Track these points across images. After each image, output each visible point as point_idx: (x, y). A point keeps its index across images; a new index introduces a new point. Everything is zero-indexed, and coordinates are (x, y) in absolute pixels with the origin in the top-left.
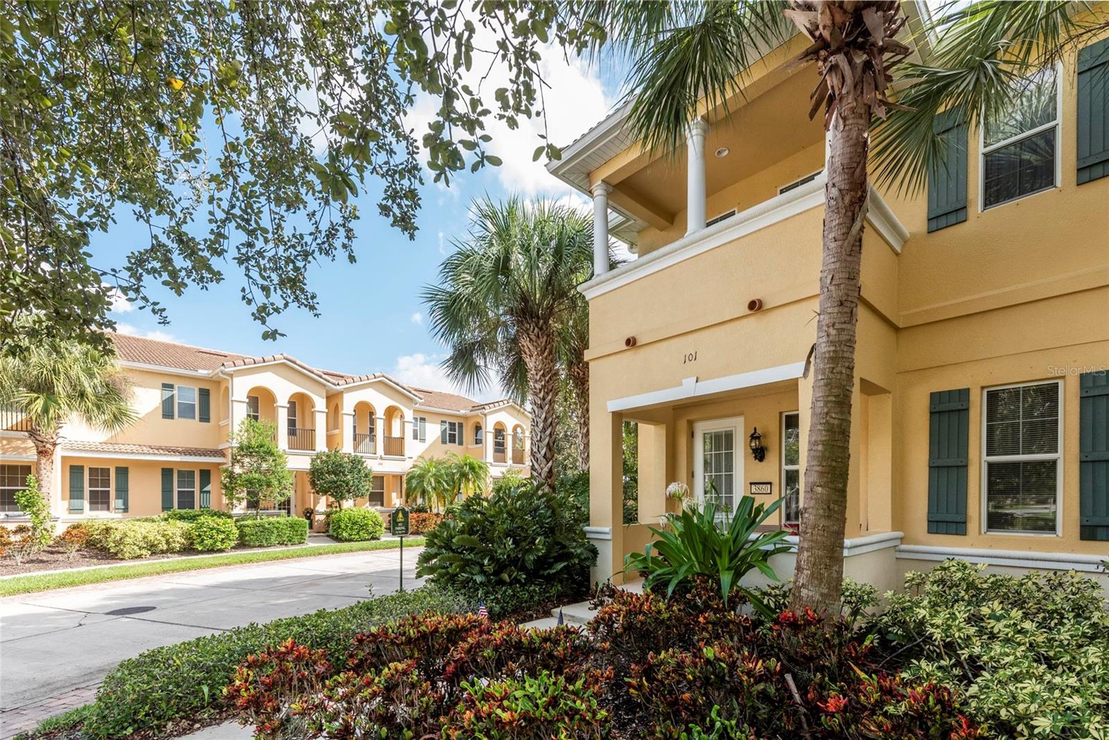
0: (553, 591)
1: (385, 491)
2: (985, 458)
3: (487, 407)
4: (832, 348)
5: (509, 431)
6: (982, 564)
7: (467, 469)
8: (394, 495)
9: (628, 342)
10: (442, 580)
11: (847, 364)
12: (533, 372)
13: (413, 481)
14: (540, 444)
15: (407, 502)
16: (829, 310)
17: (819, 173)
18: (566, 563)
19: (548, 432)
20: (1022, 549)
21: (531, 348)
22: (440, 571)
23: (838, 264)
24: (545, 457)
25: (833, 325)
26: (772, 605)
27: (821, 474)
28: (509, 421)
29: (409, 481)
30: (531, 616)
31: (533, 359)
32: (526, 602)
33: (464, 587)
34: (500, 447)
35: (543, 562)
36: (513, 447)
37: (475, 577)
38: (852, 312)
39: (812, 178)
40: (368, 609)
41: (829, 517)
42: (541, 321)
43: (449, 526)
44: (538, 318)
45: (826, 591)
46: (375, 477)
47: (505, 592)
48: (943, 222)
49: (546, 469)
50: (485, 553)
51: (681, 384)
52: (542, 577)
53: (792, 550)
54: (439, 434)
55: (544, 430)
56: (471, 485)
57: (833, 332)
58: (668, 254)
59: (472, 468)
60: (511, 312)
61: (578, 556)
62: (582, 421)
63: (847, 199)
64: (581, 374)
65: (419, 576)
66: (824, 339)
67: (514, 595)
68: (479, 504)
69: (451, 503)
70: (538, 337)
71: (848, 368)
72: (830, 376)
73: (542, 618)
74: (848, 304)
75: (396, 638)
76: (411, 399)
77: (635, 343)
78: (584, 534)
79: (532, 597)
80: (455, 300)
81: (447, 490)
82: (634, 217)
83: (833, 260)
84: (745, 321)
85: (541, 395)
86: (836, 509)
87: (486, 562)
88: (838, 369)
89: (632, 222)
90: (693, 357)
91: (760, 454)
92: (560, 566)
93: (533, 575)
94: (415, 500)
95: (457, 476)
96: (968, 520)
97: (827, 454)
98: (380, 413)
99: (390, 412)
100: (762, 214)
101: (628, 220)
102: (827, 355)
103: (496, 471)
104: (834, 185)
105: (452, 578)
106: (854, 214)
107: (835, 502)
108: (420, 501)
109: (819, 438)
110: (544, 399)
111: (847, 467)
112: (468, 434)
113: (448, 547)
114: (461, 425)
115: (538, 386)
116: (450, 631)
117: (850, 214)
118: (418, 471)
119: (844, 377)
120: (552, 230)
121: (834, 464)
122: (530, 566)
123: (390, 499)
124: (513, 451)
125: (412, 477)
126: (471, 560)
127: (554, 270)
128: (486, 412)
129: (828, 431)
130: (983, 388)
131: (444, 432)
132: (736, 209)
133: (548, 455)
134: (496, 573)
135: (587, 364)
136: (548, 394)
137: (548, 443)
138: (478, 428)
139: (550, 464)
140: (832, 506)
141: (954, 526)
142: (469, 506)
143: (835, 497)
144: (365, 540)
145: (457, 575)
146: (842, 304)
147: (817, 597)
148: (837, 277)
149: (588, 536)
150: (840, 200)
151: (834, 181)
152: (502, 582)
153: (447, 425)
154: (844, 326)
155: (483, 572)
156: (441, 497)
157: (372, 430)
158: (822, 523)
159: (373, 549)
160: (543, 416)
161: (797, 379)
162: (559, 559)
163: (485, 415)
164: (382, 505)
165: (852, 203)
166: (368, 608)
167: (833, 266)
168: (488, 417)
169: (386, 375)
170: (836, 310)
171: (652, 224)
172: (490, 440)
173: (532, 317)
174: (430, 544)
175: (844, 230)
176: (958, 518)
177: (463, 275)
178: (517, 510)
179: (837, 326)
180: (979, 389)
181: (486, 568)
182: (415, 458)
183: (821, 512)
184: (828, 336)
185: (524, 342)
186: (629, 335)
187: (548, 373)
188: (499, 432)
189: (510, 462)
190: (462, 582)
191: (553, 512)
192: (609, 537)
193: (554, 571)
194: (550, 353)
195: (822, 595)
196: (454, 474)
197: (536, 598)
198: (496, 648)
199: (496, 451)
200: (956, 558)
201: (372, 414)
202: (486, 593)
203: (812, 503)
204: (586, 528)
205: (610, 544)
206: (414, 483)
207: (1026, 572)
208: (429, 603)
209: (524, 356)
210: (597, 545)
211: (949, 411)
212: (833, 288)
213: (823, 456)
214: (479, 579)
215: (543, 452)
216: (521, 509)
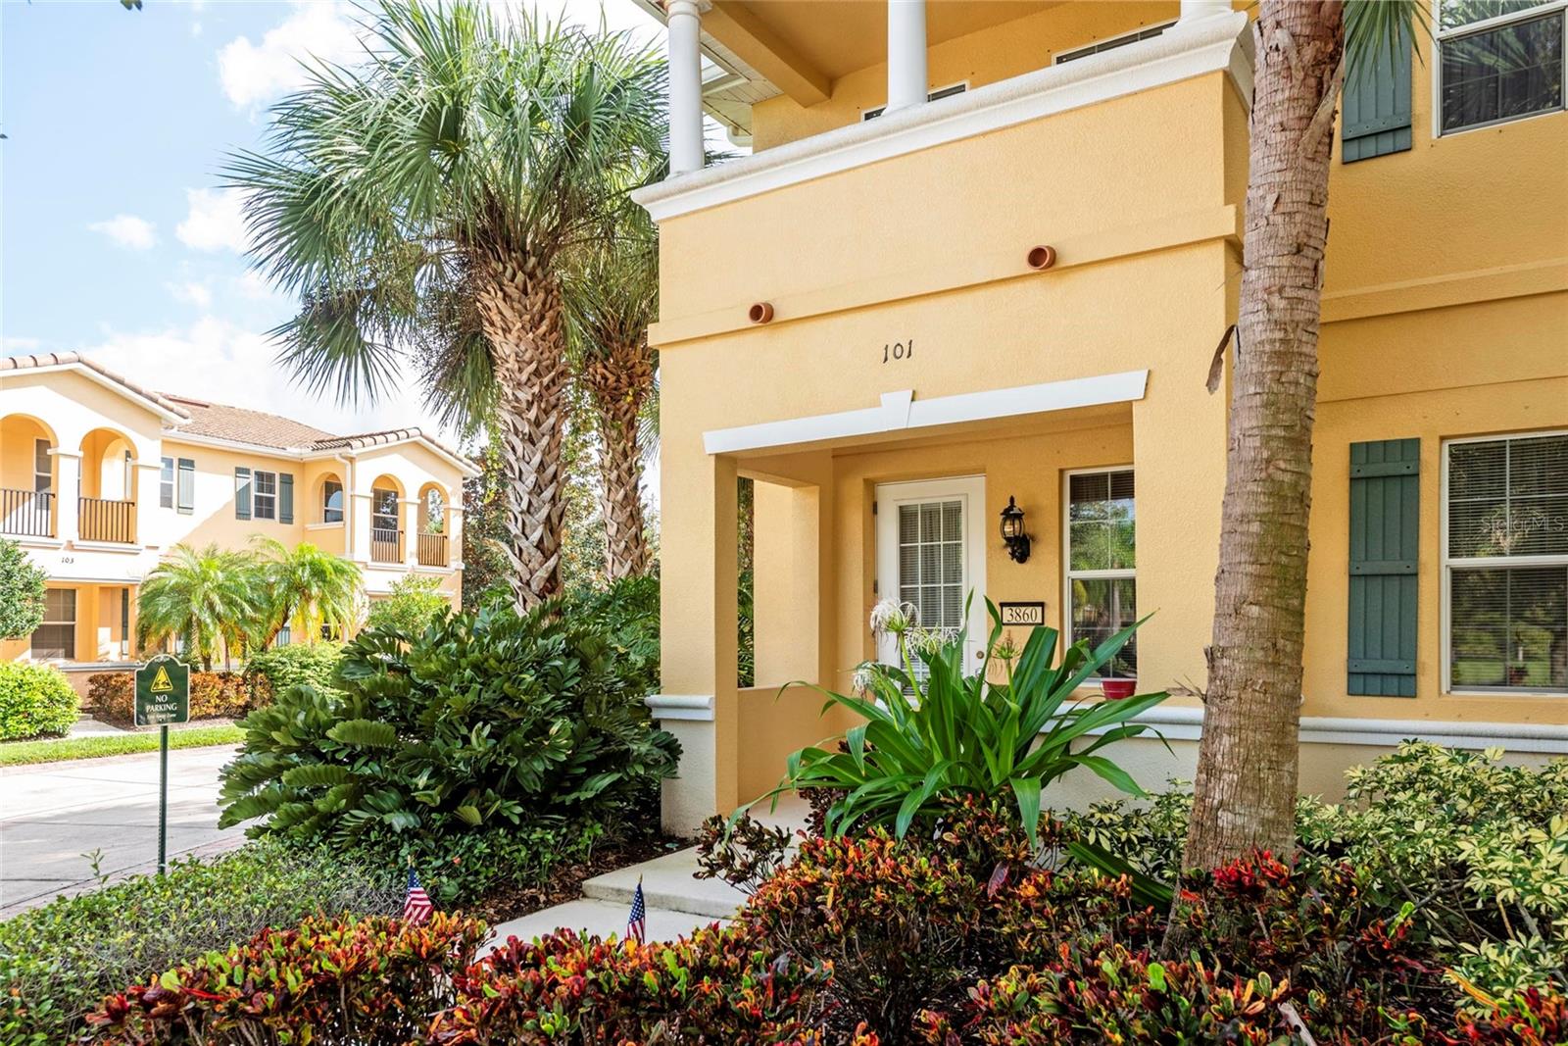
0: (585, 840)
1: (78, 623)
2: (1448, 561)
3: (355, 443)
4: (1278, 335)
5: (410, 496)
6: (1493, 750)
7: (304, 575)
8: (104, 634)
9: (756, 312)
10: (295, 829)
11: (1307, 368)
12: (512, 364)
13: (162, 599)
14: (528, 519)
15: (141, 647)
16: (1271, 262)
17: (1172, 24)
18: (616, 776)
19: (547, 494)
20: (1514, 721)
21: (508, 313)
22: (285, 806)
23: (1289, 176)
24: (539, 546)
25: (1281, 290)
26: (1106, 845)
27: (1258, 579)
28: (410, 476)
29: (149, 600)
30: (534, 899)
31: (512, 338)
32: (521, 868)
33: (358, 844)
34: (385, 529)
35: (561, 778)
36: (420, 529)
37: (387, 818)
38: (1316, 268)
39: (1157, 32)
40: (92, 916)
41: (1276, 665)
42: (533, 260)
43: (310, 700)
44: (525, 253)
45: (1270, 814)
46: (51, 592)
47: (470, 848)
48: (1370, 147)
49: (542, 574)
50: (417, 760)
51: (876, 404)
52: (560, 808)
53: (1144, 734)
54: (229, 496)
55: (538, 489)
56: (313, 609)
57: (1278, 303)
58: (847, 144)
59: (318, 573)
60: (461, 234)
61: (641, 759)
62: (614, 475)
63: (1308, 53)
64: (612, 379)
65: (228, 821)
66: (1262, 316)
67: (491, 855)
68: (389, 648)
69: (264, 649)
70: (525, 292)
71: (1309, 374)
72: (1275, 388)
73: (561, 901)
74: (1309, 252)
75: (247, 999)
76: (157, 417)
77: (770, 316)
78: (645, 710)
79: (536, 856)
80: (317, 192)
81: (254, 621)
82: (752, 72)
83: (1278, 165)
84: (1019, 286)
85: (532, 414)
86: (1289, 648)
87: (422, 781)
88: (1291, 376)
89: (743, 81)
90: (902, 351)
91: (1021, 548)
92: (602, 782)
93: (539, 806)
94: (162, 645)
95: (278, 591)
96: (1419, 671)
97: (1270, 541)
98: (68, 442)
99: (97, 445)
100: (1055, 86)
101: (733, 76)
102: (1268, 348)
103: (379, 580)
104: (1278, 24)
105: (327, 825)
106: (1320, 83)
107: (1287, 635)
108: (175, 646)
109: (1253, 509)
110: (537, 423)
111: (1304, 563)
112: (307, 498)
113: (308, 749)
114: (288, 480)
115: (525, 395)
116: (397, 965)
117: (1312, 82)
118: (172, 579)
119: (1302, 391)
120: (565, 70)
121: (1284, 559)
122: (533, 786)
123: (92, 643)
124: (421, 537)
125: (157, 593)
126: (373, 777)
127: (570, 154)
128: (353, 453)
129: (1271, 494)
130: (1442, 439)
131: (242, 495)
132: (967, 83)
133: (548, 543)
134: (449, 804)
135: (656, 353)
136: (546, 412)
137: (549, 517)
138: (332, 487)
139: (552, 562)
140: (1281, 642)
141: (1395, 680)
142: (363, 653)
143: (1285, 626)
144: (23, 738)
145: (337, 815)
146: (1299, 251)
147: (1254, 827)
148: (1286, 198)
149: (655, 715)
150: (1293, 54)
151: (1280, 17)
152: (462, 827)
153: (252, 479)
154: (1302, 293)
155: (410, 805)
156: (235, 635)
157: (43, 483)
158: (1262, 677)
159: (48, 759)
160: (536, 460)
161: (1130, 403)
162: (596, 767)
163: (352, 460)
164: (70, 654)
165: (1317, 63)
166: (95, 914)
167: (1278, 177)
168: (359, 465)
169: (87, 357)
170: (1286, 261)
171: (789, 92)
172: (361, 515)
173: (509, 250)
174: (260, 742)
175: (1303, 112)
176: (1403, 668)
177: (340, 138)
178: (500, 661)
179: (1289, 292)
180: (1437, 441)
181: (419, 796)
182: (164, 550)
183: (1259, 655)
184: (1269, 310)
185: (491, 300)
186: (759, 300)
187: (549, 369)
188: (385, 498)
189: (411, 561)
190: (354, 832)
191: (585, 664)
192: (709, 715)
193: (590, 795)
194: (553, 328)
195: (1263, 822)
196: (270, 586)
197: (547, 858)
198: (571, 1005)
199: (378, 537)
200: (1420, 738)
201: (43, 445)
202: (420, 855)
203: (1239, 638)
204: (652, 698)
205: (713, 728)
206: (164, 605)
207: (1546, 762)
208: (271, 889)
209: (487, 327)
210: (679, 734)
211: (1384, 478)
212: (1279, 219)
213: (1262, 544)
214: (399, 821)
215: (535, 537)
216: (512, 655)
